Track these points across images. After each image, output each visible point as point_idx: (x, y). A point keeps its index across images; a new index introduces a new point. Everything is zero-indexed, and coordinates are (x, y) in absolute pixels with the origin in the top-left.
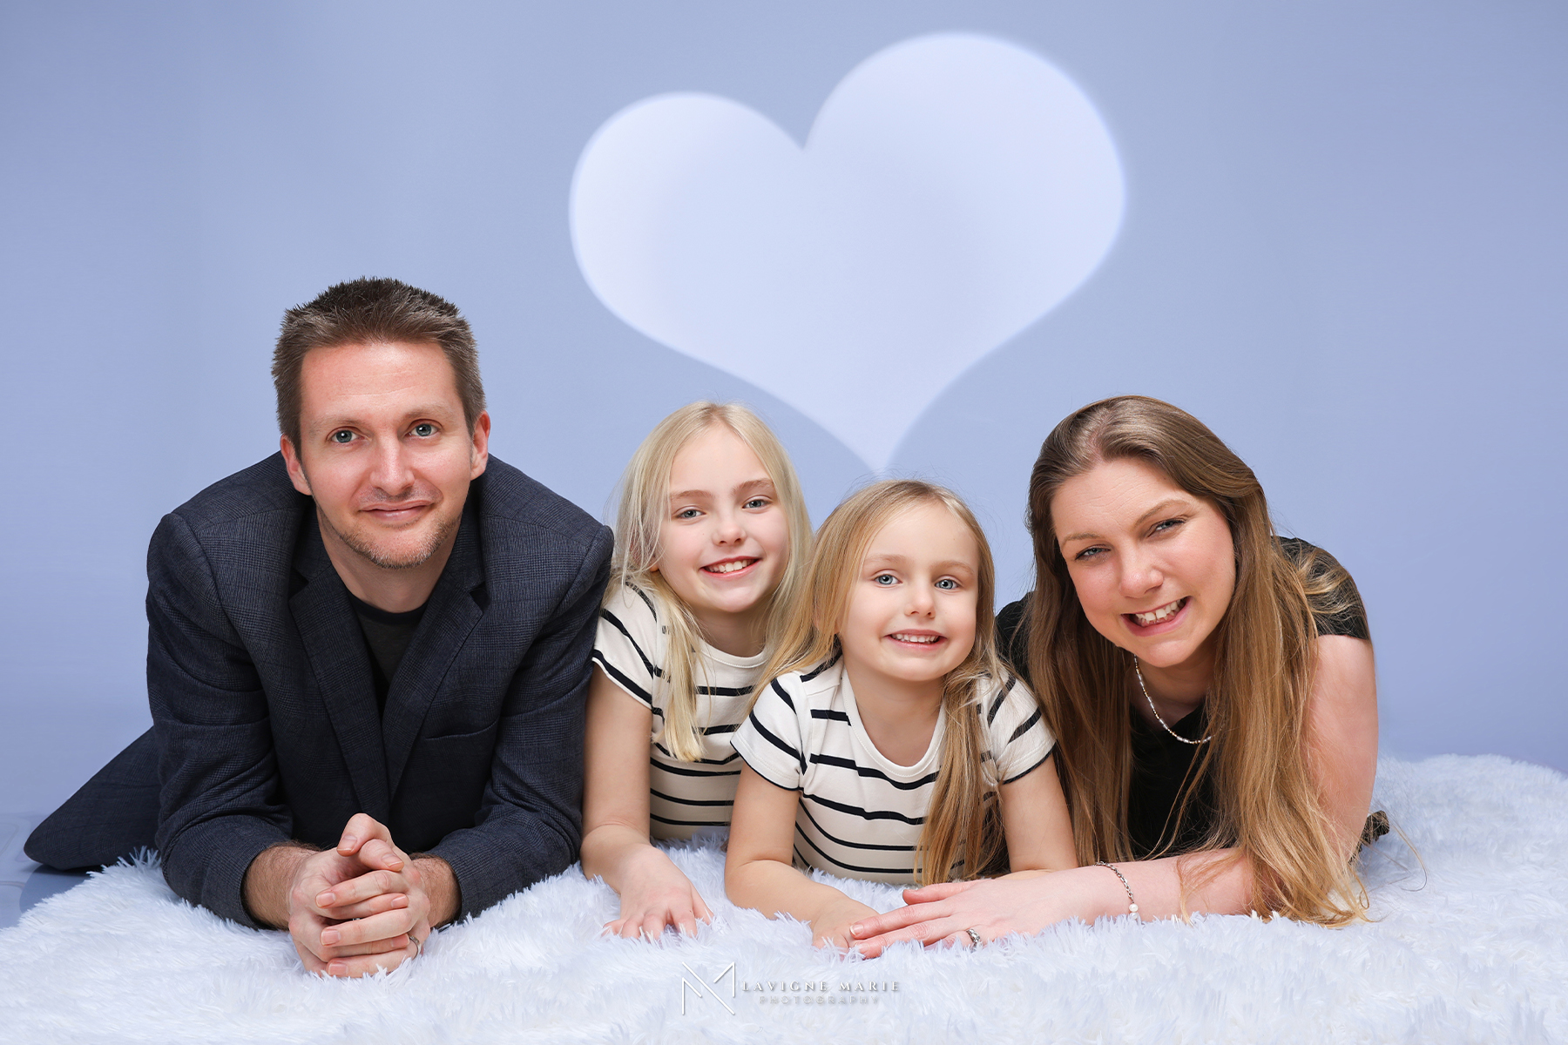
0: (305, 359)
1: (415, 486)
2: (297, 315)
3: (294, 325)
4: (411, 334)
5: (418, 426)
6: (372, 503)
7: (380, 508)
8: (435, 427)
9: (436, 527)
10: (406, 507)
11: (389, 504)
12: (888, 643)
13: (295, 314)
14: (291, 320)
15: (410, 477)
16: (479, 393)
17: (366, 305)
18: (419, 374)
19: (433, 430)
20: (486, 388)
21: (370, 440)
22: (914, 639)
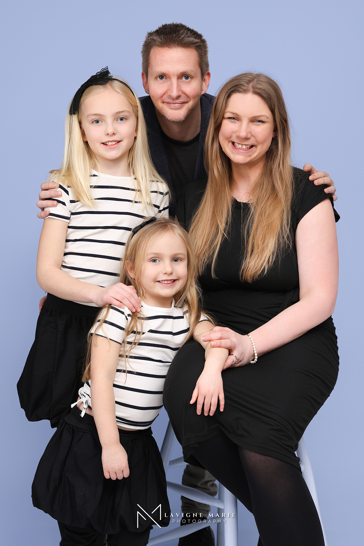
0: (152, 50)
1: (182, 96)
2: (150, 35)
3: (149, 38)
4: (185, 45)
5: (185, 76)
6: (168, 101)
7: (170, 102)
8: (190, 77)
9: (188, 110)
10: (178, 103)
11: (173, 102)
12: (157, 283)
13: (150, 34)
14: (149, 37)
15: (180, 93)
16: (207, 65)
17: (172, 34)
18: (186, 59)
19: (189, 78)
20: (210, 64)
21: (169, 79)
22: (166, 282)
